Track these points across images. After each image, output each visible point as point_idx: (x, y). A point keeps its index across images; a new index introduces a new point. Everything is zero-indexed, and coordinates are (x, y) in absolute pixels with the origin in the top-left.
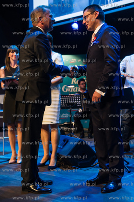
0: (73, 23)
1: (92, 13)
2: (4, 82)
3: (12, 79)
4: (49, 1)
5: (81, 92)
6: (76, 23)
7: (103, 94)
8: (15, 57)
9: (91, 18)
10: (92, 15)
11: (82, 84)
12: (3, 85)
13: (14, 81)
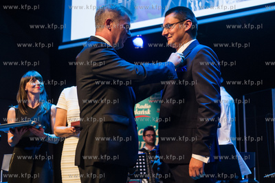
0: (136, 37)
1: (181, 22)
2: (13, 131)
3: (29, 127)
4: (98, 2)
5: (146, 148)
6: (140, 37)
7: (206, 160)
8: (39, 88)
9: (177, 30)
10: (180, 26)
11: (149, 135)
12: (10, 137)
13: (31, 130)
